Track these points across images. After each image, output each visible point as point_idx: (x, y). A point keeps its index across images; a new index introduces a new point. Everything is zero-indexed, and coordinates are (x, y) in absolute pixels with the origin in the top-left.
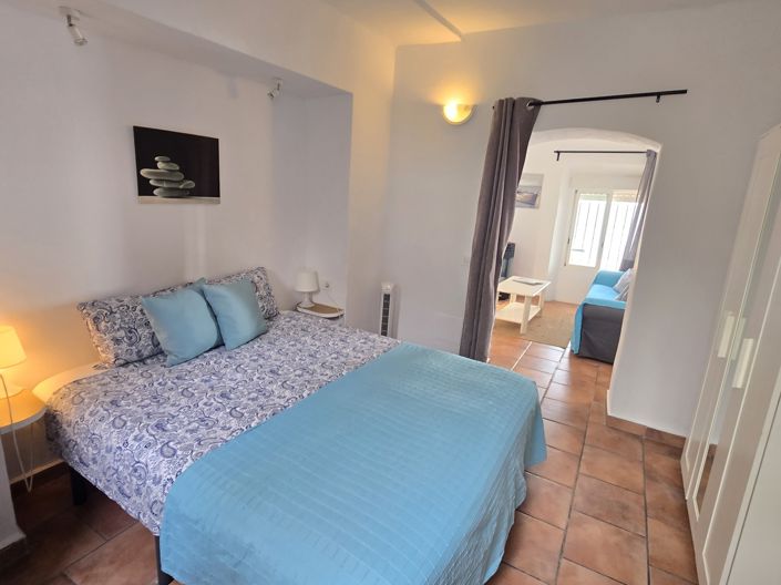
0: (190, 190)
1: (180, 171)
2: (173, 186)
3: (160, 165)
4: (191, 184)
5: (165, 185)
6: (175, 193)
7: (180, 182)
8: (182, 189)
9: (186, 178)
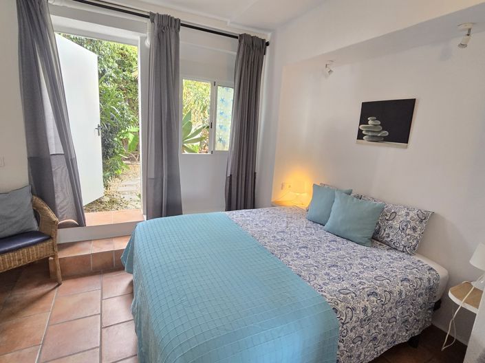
0: (384, 137)
1: (380, 125)
2: (375, 134)
3: (370, 122)
4: (386, 133)
5: (370, 134)
6: (375, 139)
7: (379, 132)
8: (380, 136)
9: (383, 130)
